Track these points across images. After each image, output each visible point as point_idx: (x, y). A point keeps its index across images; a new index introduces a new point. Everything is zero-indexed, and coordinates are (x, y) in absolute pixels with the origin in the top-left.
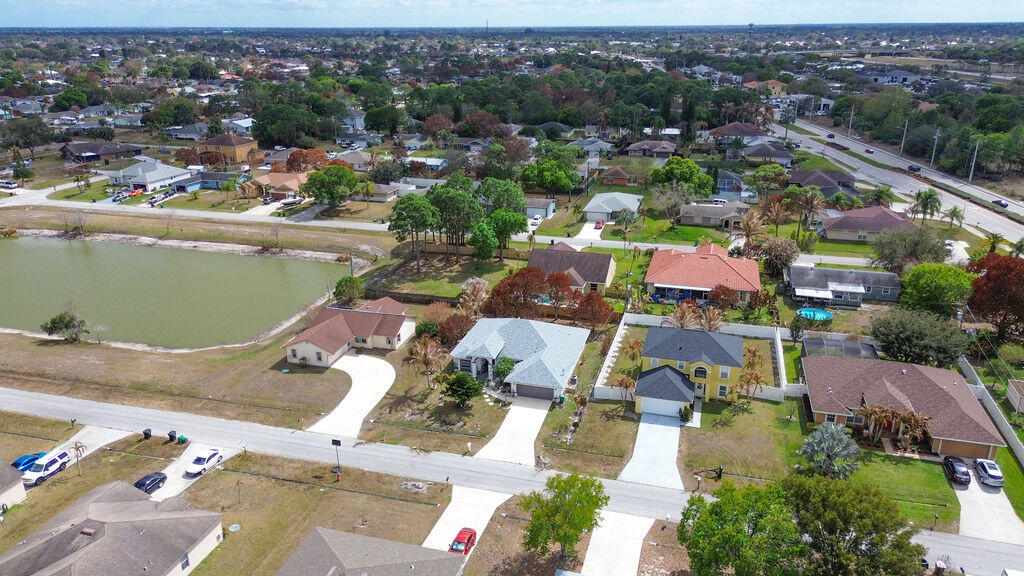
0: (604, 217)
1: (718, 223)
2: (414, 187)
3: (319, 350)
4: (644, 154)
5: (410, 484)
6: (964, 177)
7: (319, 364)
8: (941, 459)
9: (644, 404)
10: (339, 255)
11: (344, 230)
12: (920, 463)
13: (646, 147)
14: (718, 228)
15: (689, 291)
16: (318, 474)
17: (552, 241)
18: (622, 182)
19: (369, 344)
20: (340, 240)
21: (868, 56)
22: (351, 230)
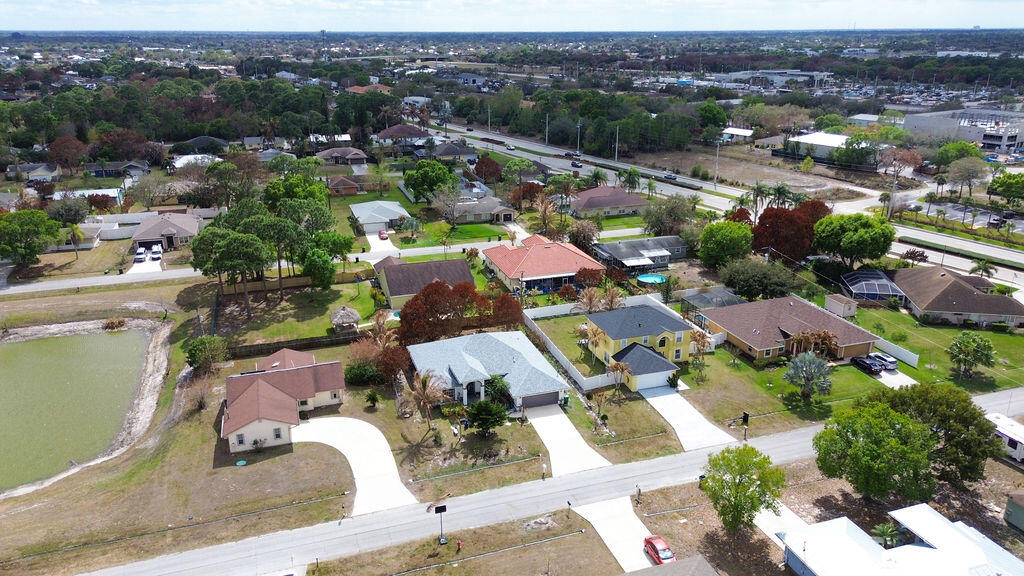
0: (382, 227)
1: (489, 218)
2: (116, 227)
3: (277, 425)
4: (337, 162)
5: (532, 522)
6: (611, 157)
7: (279, 442)
8: (847, 361)
9: (639, 382)
10: (104, 321)
11: (78, 290)
12: (839, 368)
13: (335, 154)
14: (491, 222)
15: (545, 280)
16: (429, 552)
17: (357, 259)
18: (353, 191)
19: (311, 404)
20: (87, 303)
21: (419, 61)
22: (86, 288)
